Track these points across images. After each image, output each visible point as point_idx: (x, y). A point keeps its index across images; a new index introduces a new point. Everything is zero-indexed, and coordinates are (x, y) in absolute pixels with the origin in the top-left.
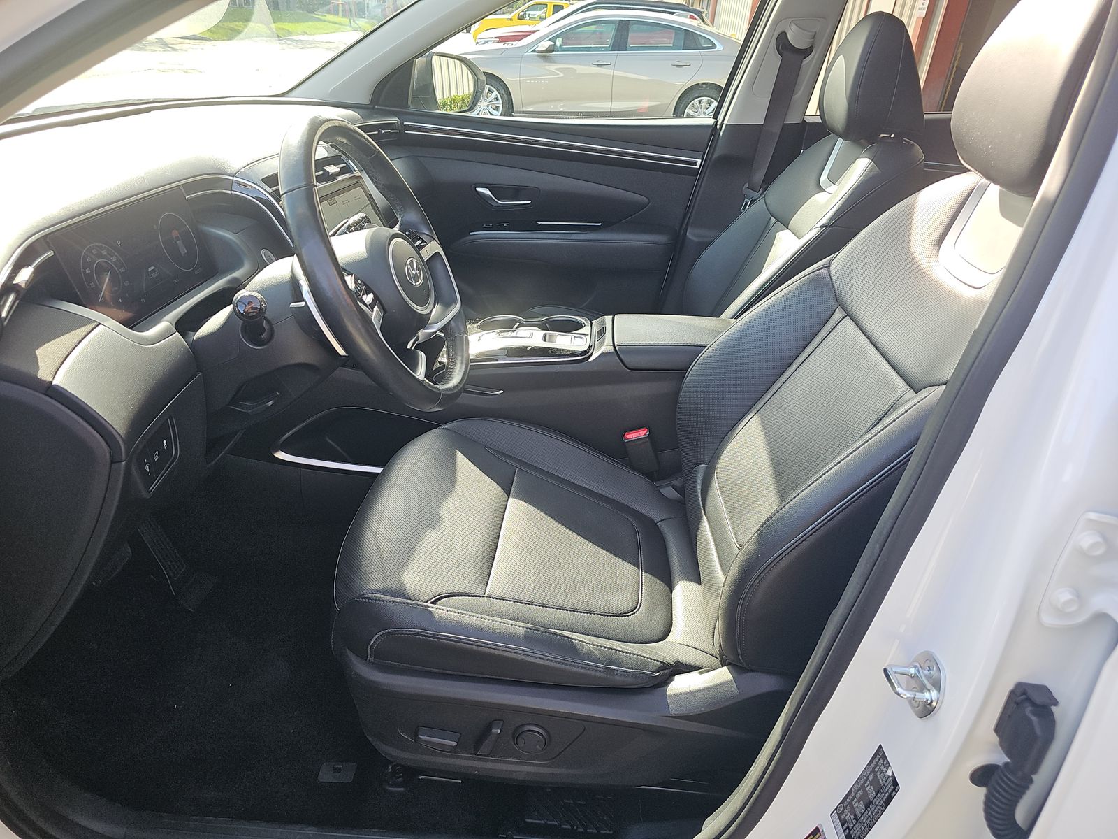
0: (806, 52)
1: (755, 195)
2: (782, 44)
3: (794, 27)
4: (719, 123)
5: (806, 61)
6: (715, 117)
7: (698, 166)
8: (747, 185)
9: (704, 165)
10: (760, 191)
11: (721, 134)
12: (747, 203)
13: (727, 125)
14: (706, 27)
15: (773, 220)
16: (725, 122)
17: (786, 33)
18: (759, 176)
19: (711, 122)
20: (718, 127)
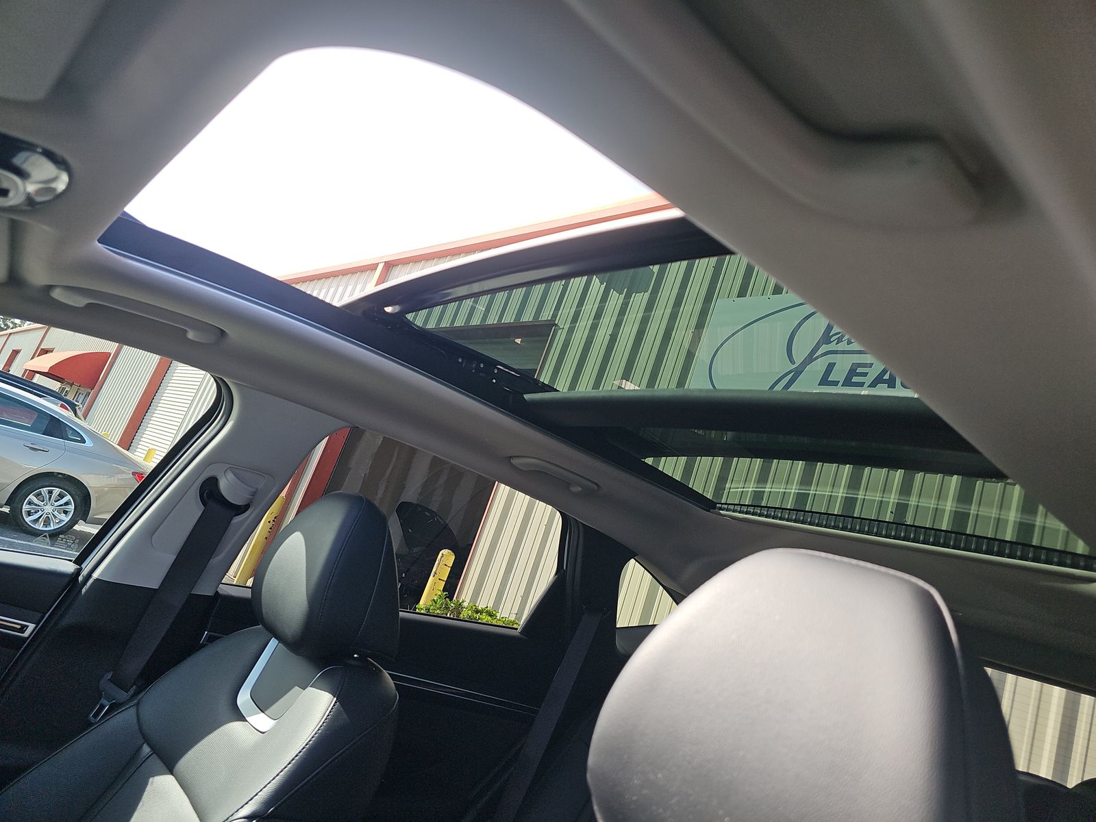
0: (240, 510)
1: (122, 695)
2: (209, 490)
3: (230, 476)
4: (85, 573)
5: (237, 520)
6: (80, 561)
7: (26, 634)
8: (109, 675)
9: (36, 635)
10: (132, 691)
11: (84, 590)
12: (102, 707)
13: (97, 580)
14: (77, 420)
15: (146, 749)
16: (96, 575)
17: (217, 479)
18: (134, 665)
19: (70, 568)
20: (80, 578)
